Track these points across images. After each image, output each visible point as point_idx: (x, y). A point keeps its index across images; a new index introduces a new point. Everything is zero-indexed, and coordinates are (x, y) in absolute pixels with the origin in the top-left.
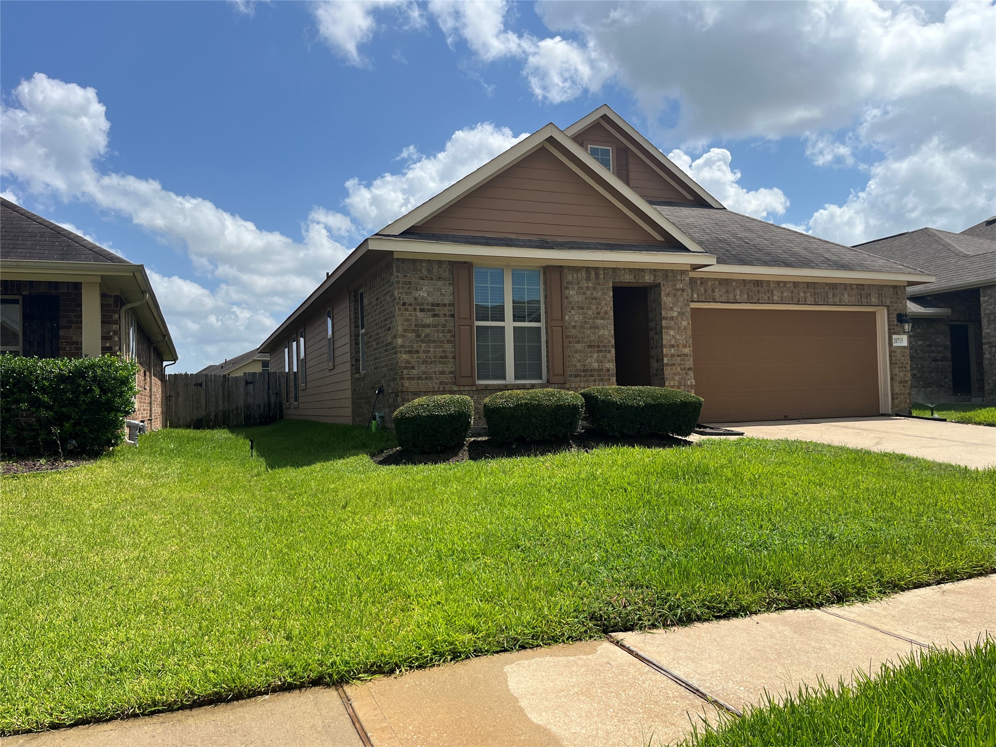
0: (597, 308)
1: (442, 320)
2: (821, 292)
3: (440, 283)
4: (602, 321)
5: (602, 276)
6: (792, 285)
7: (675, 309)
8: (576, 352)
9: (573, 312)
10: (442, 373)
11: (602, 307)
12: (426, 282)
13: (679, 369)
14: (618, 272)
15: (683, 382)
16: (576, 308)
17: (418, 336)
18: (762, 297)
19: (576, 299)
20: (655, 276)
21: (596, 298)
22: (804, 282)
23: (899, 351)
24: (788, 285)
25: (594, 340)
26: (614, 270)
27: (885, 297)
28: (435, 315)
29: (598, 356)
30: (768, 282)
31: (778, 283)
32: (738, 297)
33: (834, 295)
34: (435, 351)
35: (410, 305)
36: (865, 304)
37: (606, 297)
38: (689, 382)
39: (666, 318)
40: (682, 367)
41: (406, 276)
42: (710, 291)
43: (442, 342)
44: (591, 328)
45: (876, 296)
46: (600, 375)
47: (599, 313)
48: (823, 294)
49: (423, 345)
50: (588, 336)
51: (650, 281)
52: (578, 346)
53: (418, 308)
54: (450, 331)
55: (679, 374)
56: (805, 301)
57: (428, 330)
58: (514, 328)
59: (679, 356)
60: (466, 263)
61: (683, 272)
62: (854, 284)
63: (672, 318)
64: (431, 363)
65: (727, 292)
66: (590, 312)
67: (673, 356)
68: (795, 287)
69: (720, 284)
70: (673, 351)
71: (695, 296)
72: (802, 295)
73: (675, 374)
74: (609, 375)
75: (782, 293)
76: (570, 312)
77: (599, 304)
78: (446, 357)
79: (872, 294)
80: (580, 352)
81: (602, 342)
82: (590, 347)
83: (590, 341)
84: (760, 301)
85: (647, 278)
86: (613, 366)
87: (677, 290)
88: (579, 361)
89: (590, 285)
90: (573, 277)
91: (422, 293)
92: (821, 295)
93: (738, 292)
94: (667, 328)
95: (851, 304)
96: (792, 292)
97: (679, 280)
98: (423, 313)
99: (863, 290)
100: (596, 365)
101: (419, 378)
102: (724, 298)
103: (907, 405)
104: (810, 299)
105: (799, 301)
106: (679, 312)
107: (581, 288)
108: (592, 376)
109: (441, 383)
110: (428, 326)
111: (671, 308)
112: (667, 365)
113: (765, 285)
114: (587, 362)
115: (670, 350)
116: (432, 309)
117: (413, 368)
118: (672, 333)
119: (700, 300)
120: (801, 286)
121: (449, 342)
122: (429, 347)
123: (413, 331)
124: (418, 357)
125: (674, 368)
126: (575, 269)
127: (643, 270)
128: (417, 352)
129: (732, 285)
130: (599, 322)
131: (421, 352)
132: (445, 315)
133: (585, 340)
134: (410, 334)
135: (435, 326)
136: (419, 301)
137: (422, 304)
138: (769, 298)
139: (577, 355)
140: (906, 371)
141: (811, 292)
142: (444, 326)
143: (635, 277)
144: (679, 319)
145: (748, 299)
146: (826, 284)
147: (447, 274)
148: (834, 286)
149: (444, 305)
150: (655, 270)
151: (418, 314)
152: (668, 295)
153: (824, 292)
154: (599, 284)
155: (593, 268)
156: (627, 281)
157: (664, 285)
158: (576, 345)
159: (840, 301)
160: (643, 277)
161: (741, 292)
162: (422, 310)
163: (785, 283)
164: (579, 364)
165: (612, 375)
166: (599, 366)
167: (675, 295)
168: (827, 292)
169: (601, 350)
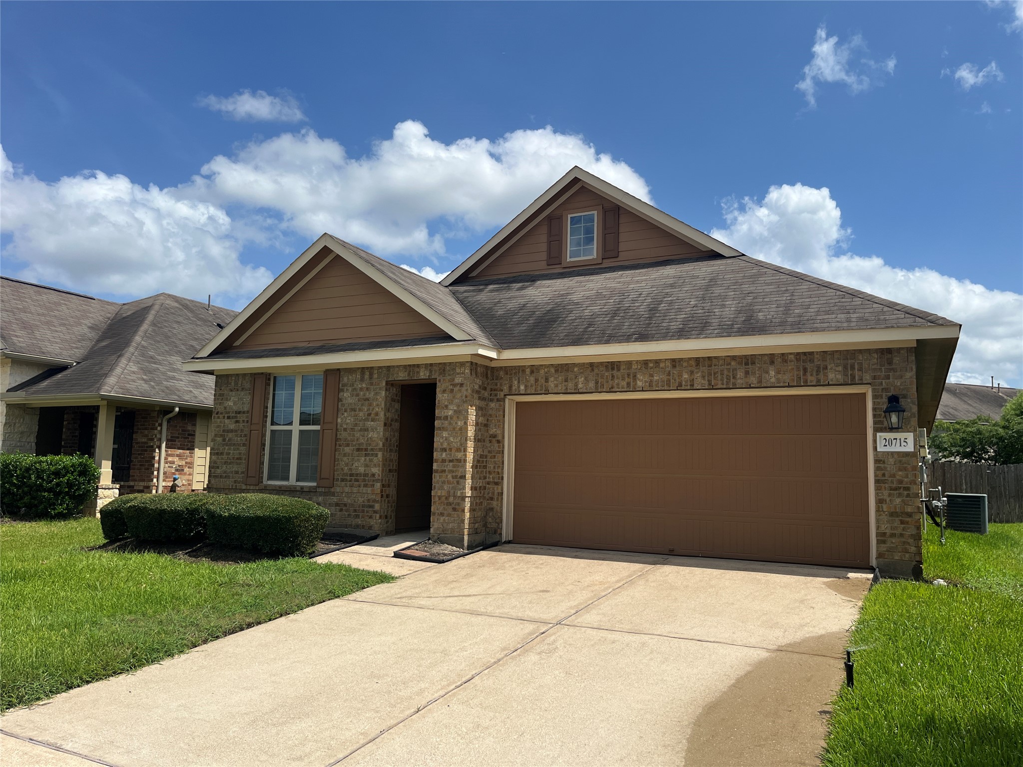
0: (368, 410)
1: (241, 425)
2: (722, 371)
3: (243, 393)
4: (372, 423)
5: (376, 376)
6: (668, 364)
7: (451, 407)
8: (345, 455)
9: (346, 414)
10: (237, 472)
11: (373, 409)
12: (234, 393)
13: (450, 476)
14: (391, 370)
15: (452, 492)
16: (348, 411)
17: (224, 440)
18: (618, 384)
19: (350, 400)
20: (431, 371)
21: (367, 399)
22: (690, 359)
23: (891, 460)
24: (662, 365)
25: (363, 443)
26: (388, 368)
27: (860, 370)
28: (237, 422)
29: (365, 459)
30: (629, 363)
31: (646, 363)
32: (580, 386)
33: (747, 373)
34: (233, 453)
35: (222, 413)
36: (814, 383)
37: (378, 397)
38: (459, 492)
39: (440, 418)
40: (454, 474)
41: (221, 390)
42: (543, 381)
43: (239, 445)
44: (361, 430)
45: (840, 368)
46: (364, 480)
47: (369, 415)
48: (726, 372)
49: (227, 448)
50: (357, 440)
51: (425, 378)
52: (347, 449)
53: (226, 415)
54: (245, 435)
55: (449, 482)
56: (692, 385)
57: (230, 435)
58: (300, 431)
59: (450, 461)
60: (262, 373)
61: (462, 364)
62: (791, 354)
63: (446, 418)
64: (230, 463)
65: (566, 381)
66: (361, 414)
67: (444, 461)
68: (674, 366)
69: (556, 371)
70: (444, 455)
71: (522, 387)
72: (686, 376)
73: (444, 482)
74: (373, 481)
75: (652, 375)
76: (343, 414)
77: (370, 405)
78: (240, 459)
79: (829, 367)
80: (349, 456)
81: (370, 445)
82: (358, 450)
83: (359, 444)
84: (614, 390)
85: (422, 374)
86: (379, 471)
87: (455, 385)
88: (347, 465)
89: (364, 386)
90: (348, 379)
91: (231, 403)
92: (722, 374)
93: (581, 379)
94: (439, 429)
95: (782, 384)
96: (669, 374)
97: (458, 374)
98: (229, 420)
99: (812, 361)
100: (362, 470)
101: (221, 477)
102: (559, 389)
103: (907, 555)
104: (699, 381)
105: (680, 385)
106: (455, 411)
107: (355, 389)
108: (357, 480)
109: (235, 482)
110: (232, 431)
111: (446, 406)
112: (437, 471)
113: (622, 367)
114: (354, 466)
115: (441, 455)
116: (235, 417)
117: (218, 467)
118: (445, 434)
119: (529, 392)
120: (685, 364)
121: (244, 445)
122: (230, 449)
123: (221, 436)
124: (222, 459)
125: (444, 474)
126: (350, 370)
127: (418, 366)
128: (222, 454)
129: (573, 371)
130: (370, 424)
131: (225, 454)
132: (243, 421)
133: (354, 443)
134: (219, 439)
135: (236, 431)
136: (228, 409)
137: (229, 413)
138: (628, 384)
139: (345, 459)
140: (908, 496)
141: (703, 372)
142: (242, 431)
143: (409, 375)
144: (455, 418)
145: (596, 388)
146: (734, 358)
147: (247, 385)
148: (748, 361)
149: (244, 412)
150: (431, 365)
151: (226, 421)
152: (444, 391)
153: (728, 370)
154: (372, 384)
155: (367, 368)
156: (401, 378)
157: (440, 381)
158: (345, 448)
159: (760, 382)
160: (418, 372)
161: (586, 379)
162: (229, 418)
163: (657, 362)
164: (346, 468)
165: (377, 481)
166: (365, 470)
167: (452, 391)
168: (735, 370)
169: (369, 454)
